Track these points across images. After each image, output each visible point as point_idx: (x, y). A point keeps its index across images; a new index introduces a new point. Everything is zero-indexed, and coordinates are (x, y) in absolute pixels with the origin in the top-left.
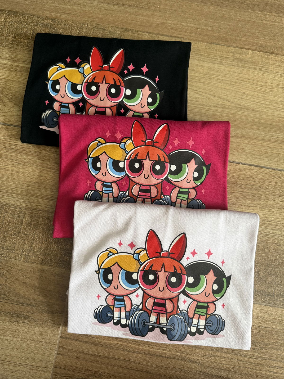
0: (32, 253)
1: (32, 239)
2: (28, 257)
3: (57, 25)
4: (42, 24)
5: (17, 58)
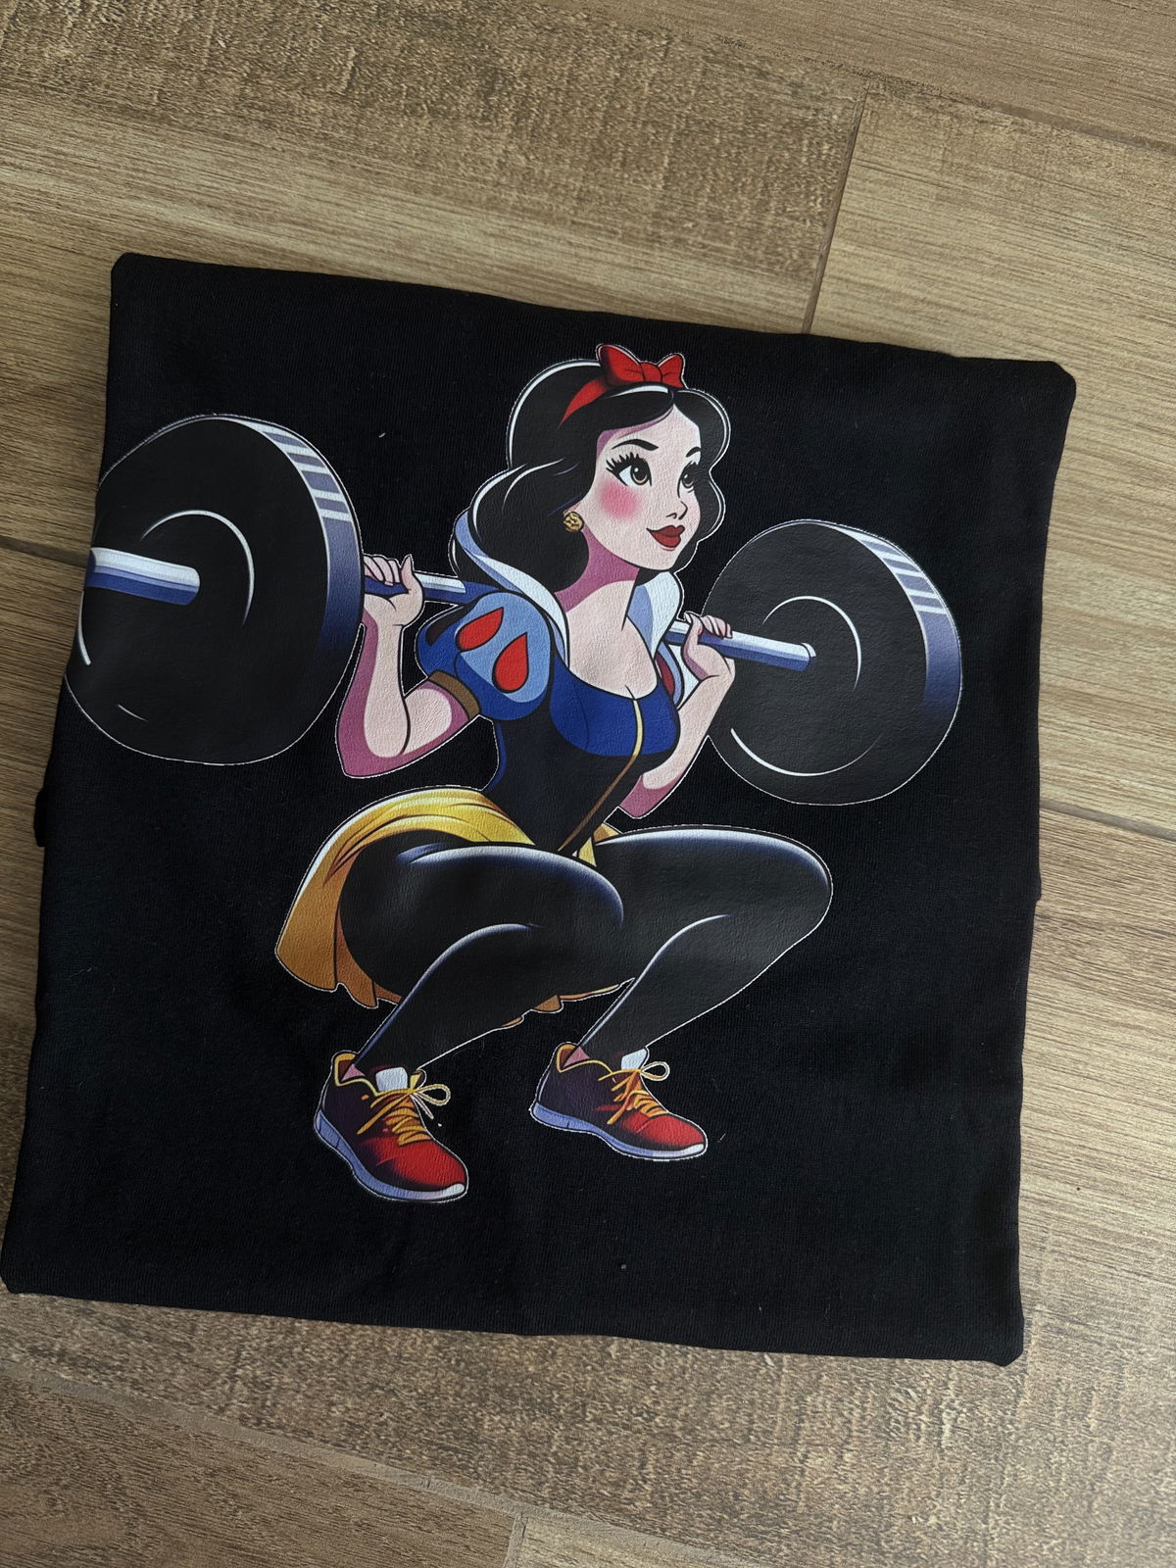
0: (292, 1375)
2: (269, 1396)
3: (499, 29)
5: (261, 200)
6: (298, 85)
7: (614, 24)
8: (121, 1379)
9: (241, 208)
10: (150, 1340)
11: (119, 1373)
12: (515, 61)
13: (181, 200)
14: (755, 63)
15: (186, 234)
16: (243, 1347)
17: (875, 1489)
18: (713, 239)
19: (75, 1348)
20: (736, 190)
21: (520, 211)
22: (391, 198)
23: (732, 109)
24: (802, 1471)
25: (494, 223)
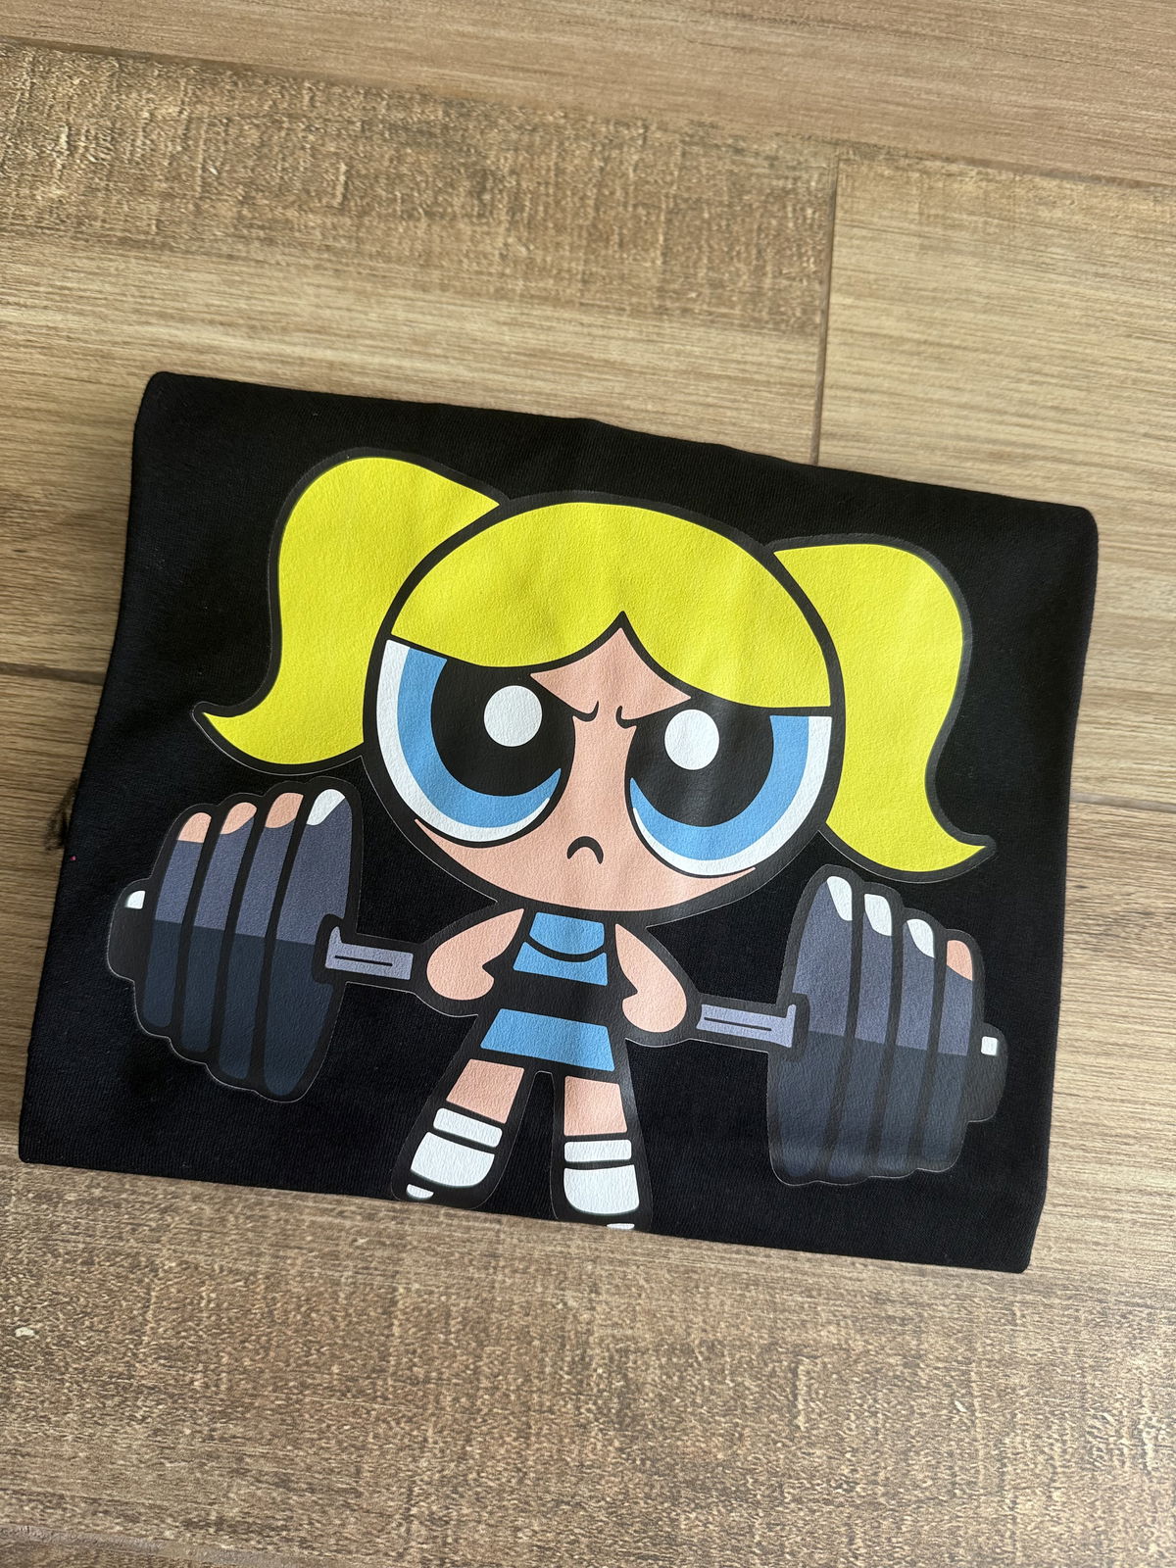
0: (472, 1505)
1: (465, 1410)
2: (449, 1532)
3: (482, 133)
4: (393, 128)
5: (272, 313)
6: (293, 202)
7: (591, 118)
8: (288, 1540)
9: (253, 322)
10: (313, 1491)
11: (284, 1533)
12: (502, 161)
13: (192, 321)
14: (730, 141)
15: (202, 353)
16: (414, 1482)
17: (1090, 1526)
18: (718, 305)
19: (233, 1513)
20: (732, 258)
21: (528, 298)
22: (401, 298)
23: (715, 185)
24: (1014, 1519)
25: (505, 311)
